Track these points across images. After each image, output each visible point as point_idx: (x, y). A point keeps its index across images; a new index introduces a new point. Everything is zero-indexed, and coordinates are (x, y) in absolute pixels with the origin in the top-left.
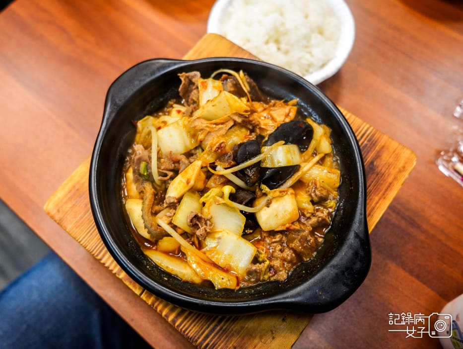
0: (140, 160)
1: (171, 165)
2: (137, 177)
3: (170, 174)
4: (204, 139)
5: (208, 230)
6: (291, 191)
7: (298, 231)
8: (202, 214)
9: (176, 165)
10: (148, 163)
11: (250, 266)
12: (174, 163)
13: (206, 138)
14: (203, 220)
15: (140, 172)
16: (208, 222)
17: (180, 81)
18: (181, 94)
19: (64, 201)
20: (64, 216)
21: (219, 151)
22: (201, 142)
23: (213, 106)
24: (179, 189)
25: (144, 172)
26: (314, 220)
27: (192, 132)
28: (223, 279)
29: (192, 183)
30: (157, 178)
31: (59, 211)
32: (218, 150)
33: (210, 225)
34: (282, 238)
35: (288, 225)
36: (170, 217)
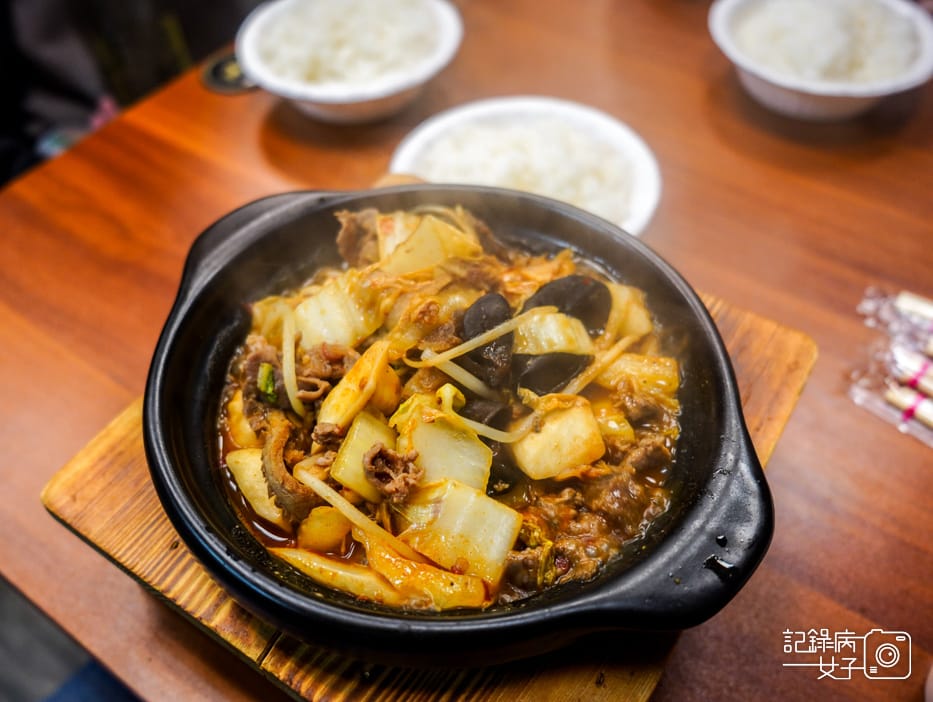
0: (257, 361)
1: (326, 368)
2: (251, 403)
3: (324, 385)
4: (392, 308)
5: (412, 482)
6: (581, 400)
7: (607, 477)
8: (395, 450)
9: (337, 367)
10: (275, 366)
11: (511, 554)
12: (330, 364)
13: (396, 307)
14: (400, 462)
15: (258, 386)
16: (411, 465)
17: (338, 225)
18: (341, 251)
19: (89, 477)
20: (85, 508)
21: (426, 318)
22: (387, 314)
23: (408, 251)
24: (343, 407)
25: (267, 386)
26: (636, 455)
27: (368, 298)
28: (452, 584)
29: (371, 384)
30: (294, 394)
31: (74, 498)
32: (423, 318)
33: (416, 472)
34: (575, 495)
35: (584, 468)
36: (325, 466)
